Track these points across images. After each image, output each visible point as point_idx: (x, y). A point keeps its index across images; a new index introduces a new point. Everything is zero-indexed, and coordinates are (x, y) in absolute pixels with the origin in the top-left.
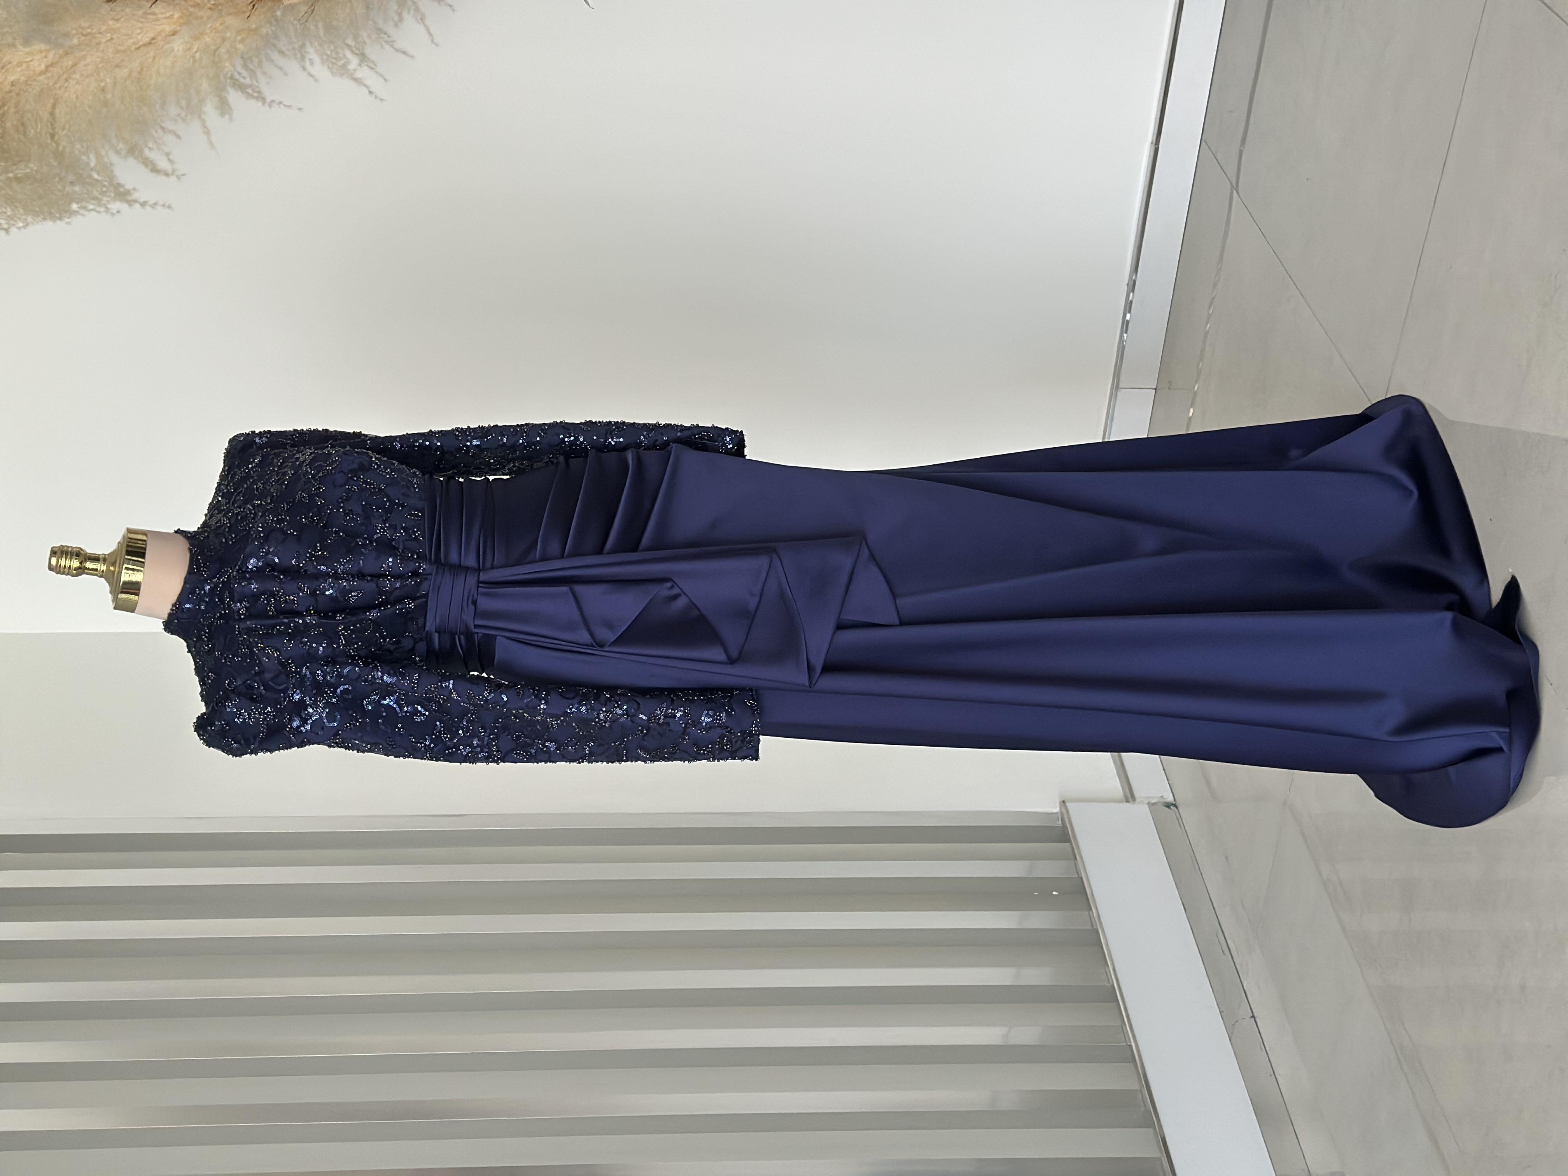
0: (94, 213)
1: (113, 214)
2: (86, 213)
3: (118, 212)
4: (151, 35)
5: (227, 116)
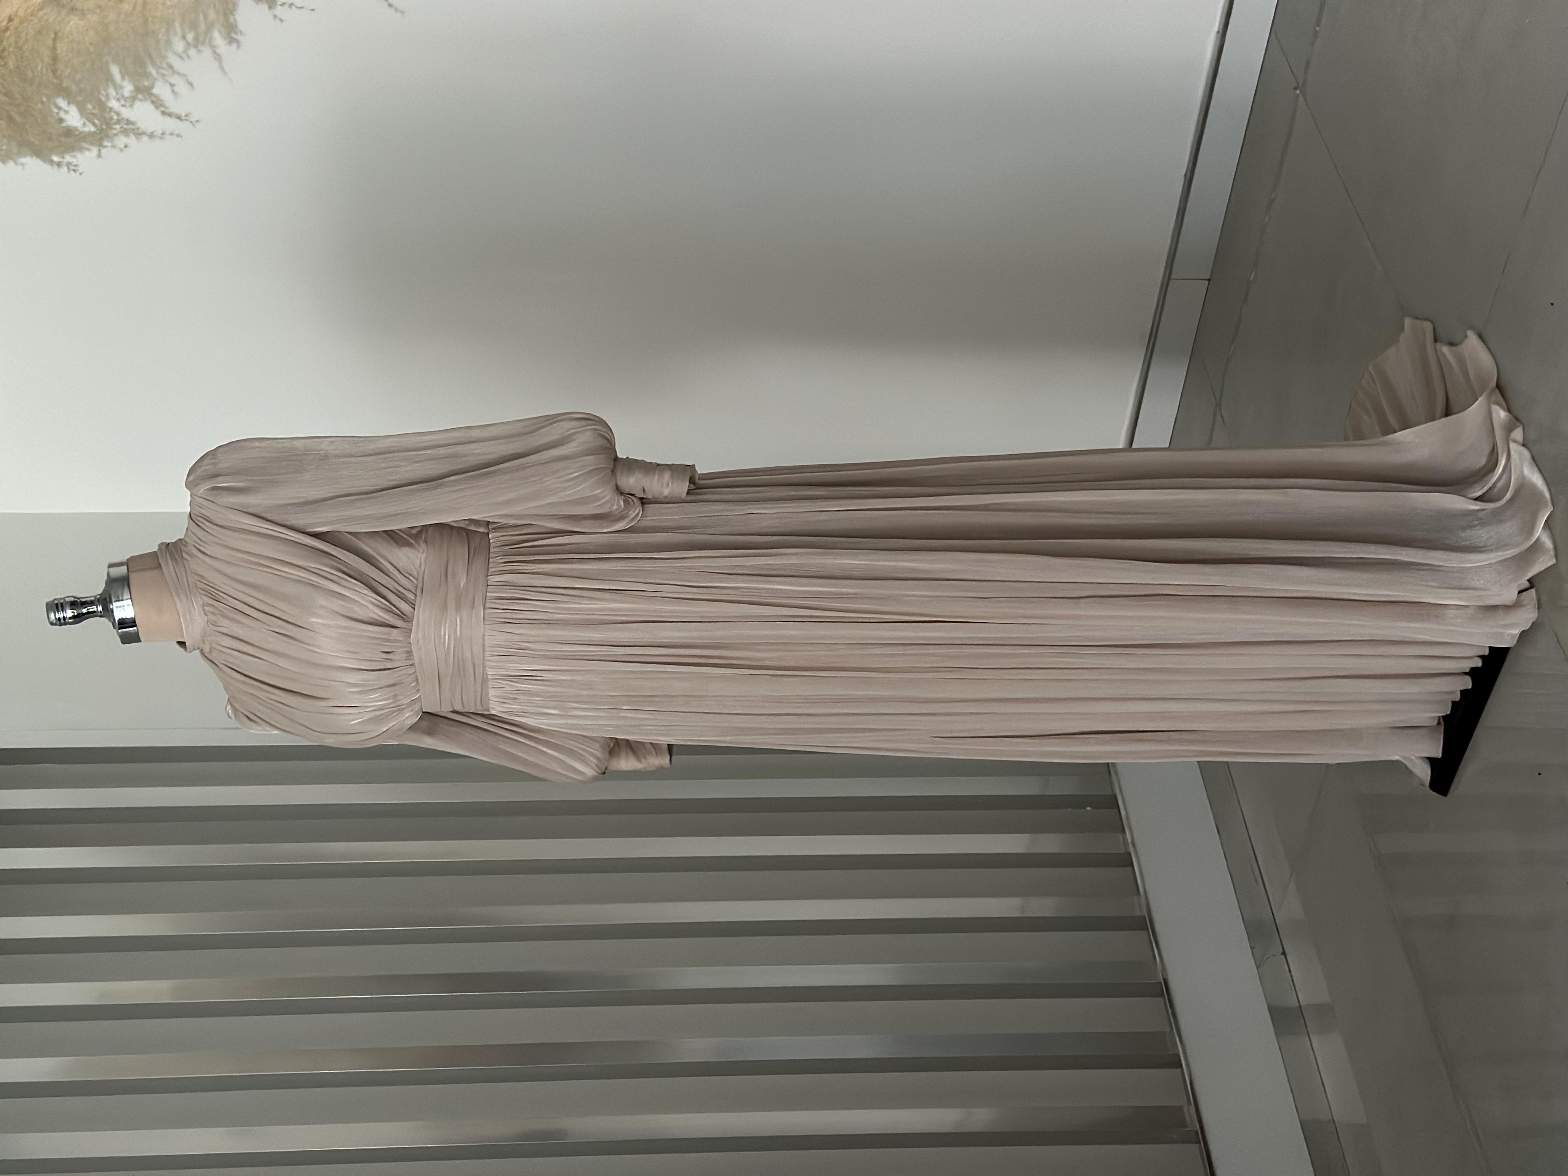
5: (235, 43)
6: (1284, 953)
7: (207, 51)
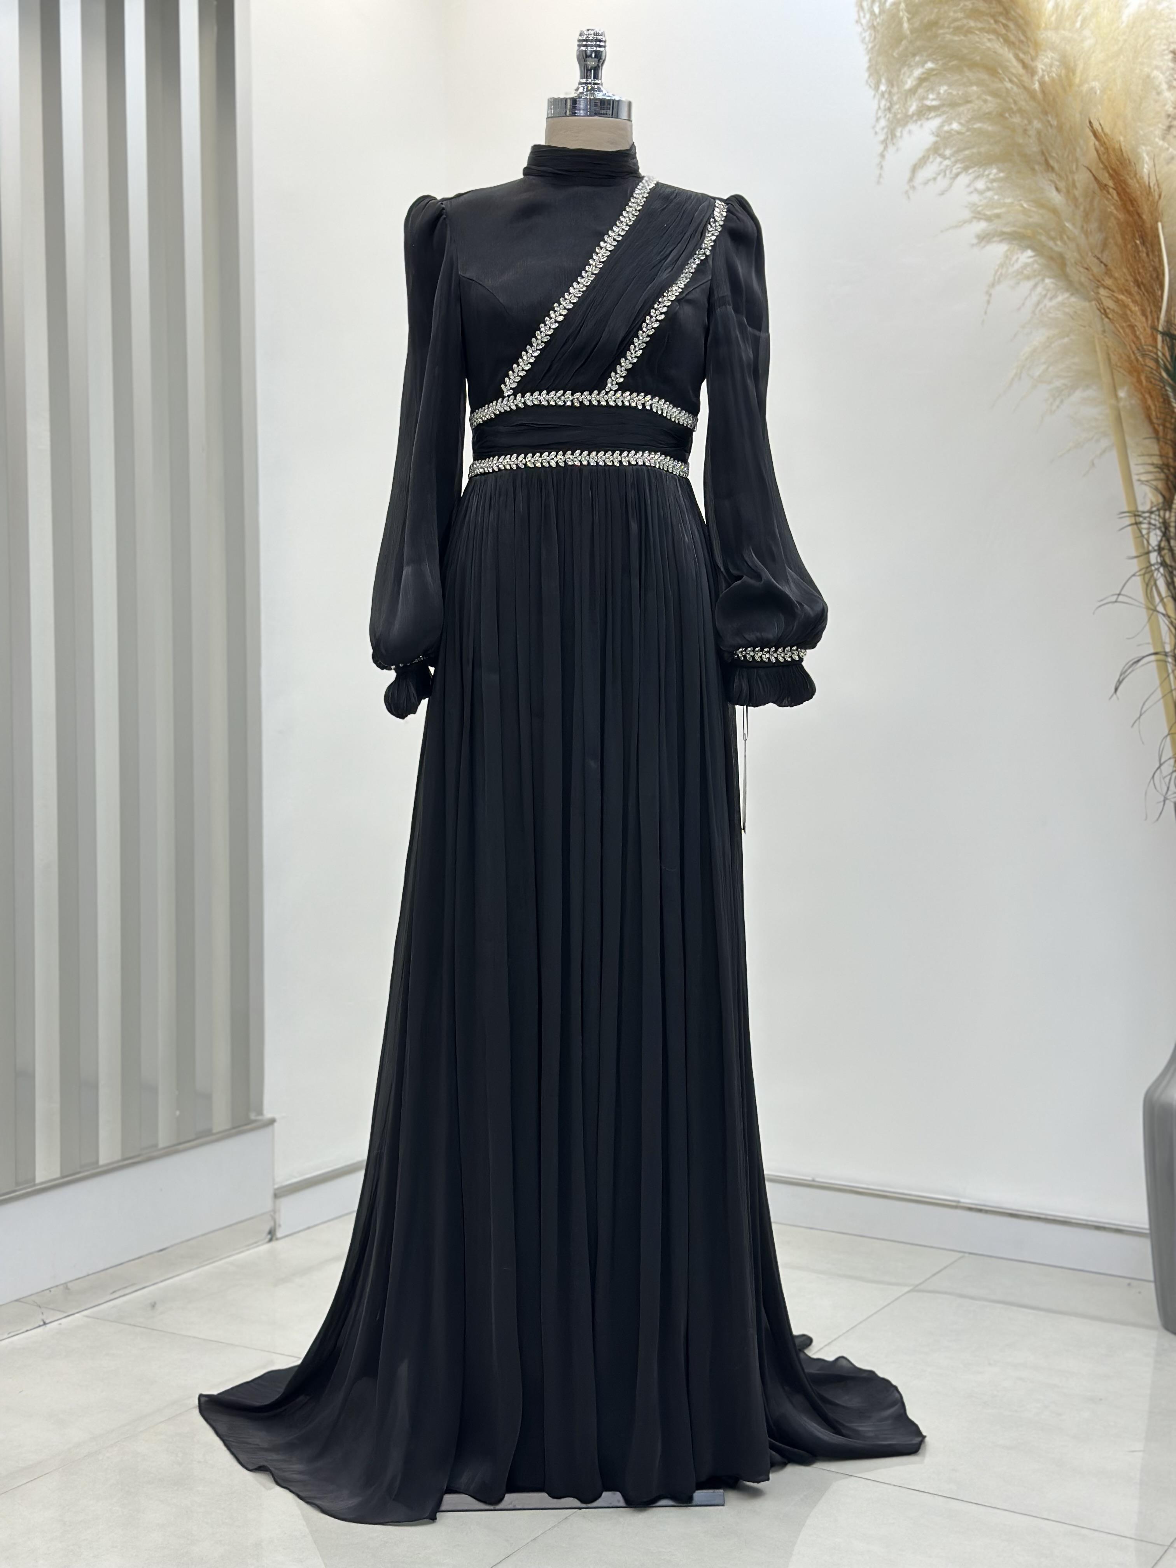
0: (876, 107)
1: (874, 127)
2: (876, 101)
3: (876, 133)
4: (1056, 166)
5: (975, 241)
6: (45, 1324)
7: (967, 214)
